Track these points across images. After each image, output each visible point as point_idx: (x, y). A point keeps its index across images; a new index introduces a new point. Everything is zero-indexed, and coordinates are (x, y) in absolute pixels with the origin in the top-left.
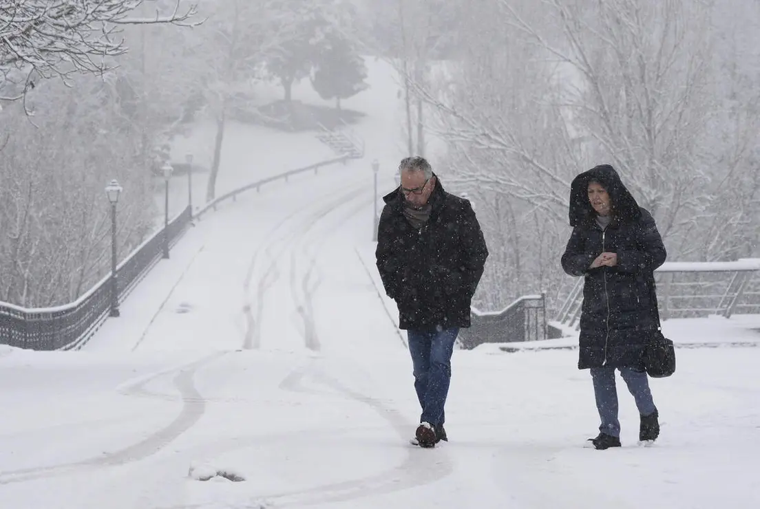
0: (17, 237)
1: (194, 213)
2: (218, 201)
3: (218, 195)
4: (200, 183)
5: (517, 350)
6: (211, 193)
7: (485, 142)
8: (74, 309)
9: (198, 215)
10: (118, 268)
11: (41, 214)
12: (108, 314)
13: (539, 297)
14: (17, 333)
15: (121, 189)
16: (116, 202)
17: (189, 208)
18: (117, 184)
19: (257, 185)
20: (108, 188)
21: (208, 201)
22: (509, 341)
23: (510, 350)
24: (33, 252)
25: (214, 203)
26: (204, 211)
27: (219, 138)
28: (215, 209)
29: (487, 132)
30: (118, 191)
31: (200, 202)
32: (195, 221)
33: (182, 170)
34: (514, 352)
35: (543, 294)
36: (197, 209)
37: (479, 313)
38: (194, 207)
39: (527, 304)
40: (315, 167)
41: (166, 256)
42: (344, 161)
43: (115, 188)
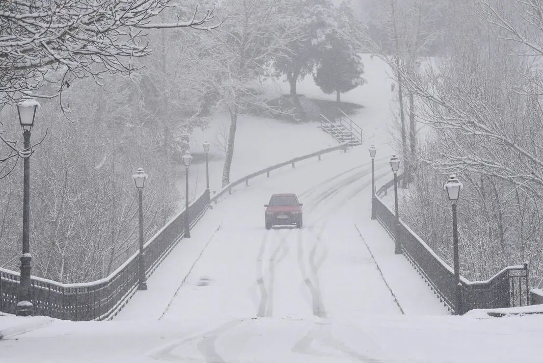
0: (54, 220)
1: (212, 196)
2: (234, 184)
3: (232, 179)
4: (217, 169)
5: (504, 315)
6: (226, 179)
7: (471, 129)
8: (105, 284)
9: (215, 199)
10: (145, 246)
11: (75, 200)
12: (137, 287)
13: (522, 267)
15: (147, 176)
16: (143, 188)
17: (207, 192)
18: (144, 172)
19: (267, 171)
20: (135, 176)
21: (223, 185)
23: (497, 315)
24: (69, 233)
25: (229, 188)
26: (220, 195)
27: (233, 129)
28: (230, 193)
29: (472, 120)
30: (144, 178)
31: (216, 186)
32: (212, 204)
33: (201, 158)
34: (501, 316)
35: (526, 265)
36: (214, 192)
37: (468, 282)
38: (211, 191)
39: (512, 274)
40: (318, 154)
41: (187, 235)
42: (344, 148)
43: (141, 176)
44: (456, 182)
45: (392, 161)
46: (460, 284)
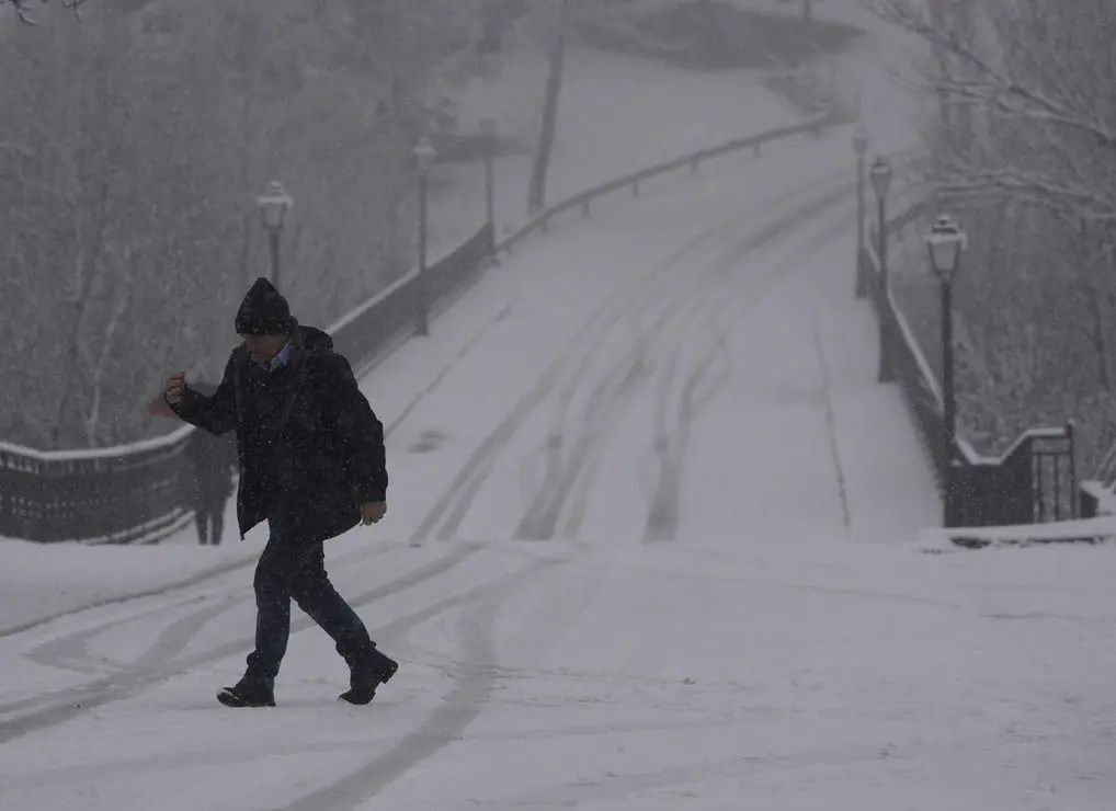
0: (76, 298)
1: (500, 238)
2: (554, 211)
3: (552, 197)
4: (513, 177)
5: (986, 543)
6: (536, 197)
7: (1016, 103)
8: (167, 448)
9: (507, 246)
11: (127, 253)
13: (1060, 431)
14: (22, 501)
15: (290, 201)
16: (281, 227)
17: (487, 233)
18: (282, 191)
19: (633, 180)
20: (264, 200)
21: (530, 213)
22: (972, 524)
23: (973, 544)
24: (111, 328)
25: (542, 220)
26: (524, 233)
27: (553, 86)
28: (544, 231)
29: (1023, 84)
30: (284, 206)
31: (512, 211)
32: (501, 256)
34: (979, 547)
35: (1069, 428)
36: (506, 229)
37: (974, 458)
38: (498, 227)
39: (1037, 446)
40: (756, 141)
41: (422, 330)
42: (815, 129)
43: (278, 200)
44: (951, 231)
45: (877, 171)
46: (956, 463)
